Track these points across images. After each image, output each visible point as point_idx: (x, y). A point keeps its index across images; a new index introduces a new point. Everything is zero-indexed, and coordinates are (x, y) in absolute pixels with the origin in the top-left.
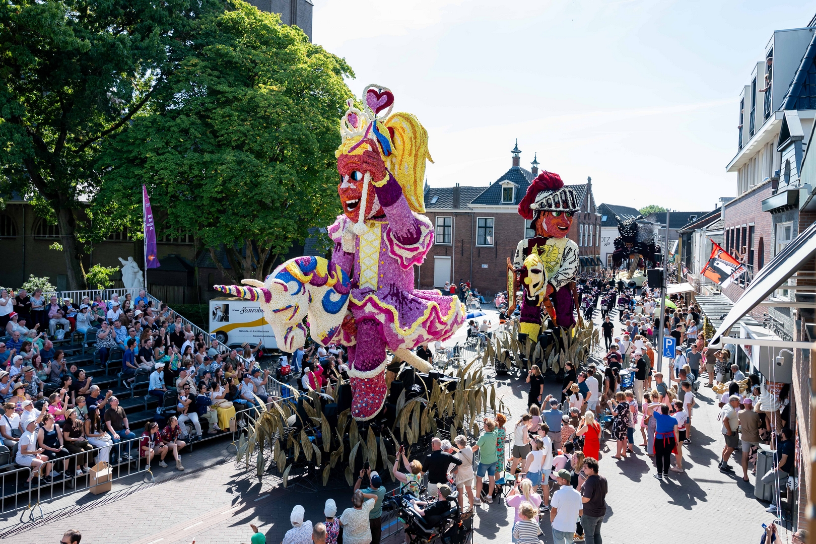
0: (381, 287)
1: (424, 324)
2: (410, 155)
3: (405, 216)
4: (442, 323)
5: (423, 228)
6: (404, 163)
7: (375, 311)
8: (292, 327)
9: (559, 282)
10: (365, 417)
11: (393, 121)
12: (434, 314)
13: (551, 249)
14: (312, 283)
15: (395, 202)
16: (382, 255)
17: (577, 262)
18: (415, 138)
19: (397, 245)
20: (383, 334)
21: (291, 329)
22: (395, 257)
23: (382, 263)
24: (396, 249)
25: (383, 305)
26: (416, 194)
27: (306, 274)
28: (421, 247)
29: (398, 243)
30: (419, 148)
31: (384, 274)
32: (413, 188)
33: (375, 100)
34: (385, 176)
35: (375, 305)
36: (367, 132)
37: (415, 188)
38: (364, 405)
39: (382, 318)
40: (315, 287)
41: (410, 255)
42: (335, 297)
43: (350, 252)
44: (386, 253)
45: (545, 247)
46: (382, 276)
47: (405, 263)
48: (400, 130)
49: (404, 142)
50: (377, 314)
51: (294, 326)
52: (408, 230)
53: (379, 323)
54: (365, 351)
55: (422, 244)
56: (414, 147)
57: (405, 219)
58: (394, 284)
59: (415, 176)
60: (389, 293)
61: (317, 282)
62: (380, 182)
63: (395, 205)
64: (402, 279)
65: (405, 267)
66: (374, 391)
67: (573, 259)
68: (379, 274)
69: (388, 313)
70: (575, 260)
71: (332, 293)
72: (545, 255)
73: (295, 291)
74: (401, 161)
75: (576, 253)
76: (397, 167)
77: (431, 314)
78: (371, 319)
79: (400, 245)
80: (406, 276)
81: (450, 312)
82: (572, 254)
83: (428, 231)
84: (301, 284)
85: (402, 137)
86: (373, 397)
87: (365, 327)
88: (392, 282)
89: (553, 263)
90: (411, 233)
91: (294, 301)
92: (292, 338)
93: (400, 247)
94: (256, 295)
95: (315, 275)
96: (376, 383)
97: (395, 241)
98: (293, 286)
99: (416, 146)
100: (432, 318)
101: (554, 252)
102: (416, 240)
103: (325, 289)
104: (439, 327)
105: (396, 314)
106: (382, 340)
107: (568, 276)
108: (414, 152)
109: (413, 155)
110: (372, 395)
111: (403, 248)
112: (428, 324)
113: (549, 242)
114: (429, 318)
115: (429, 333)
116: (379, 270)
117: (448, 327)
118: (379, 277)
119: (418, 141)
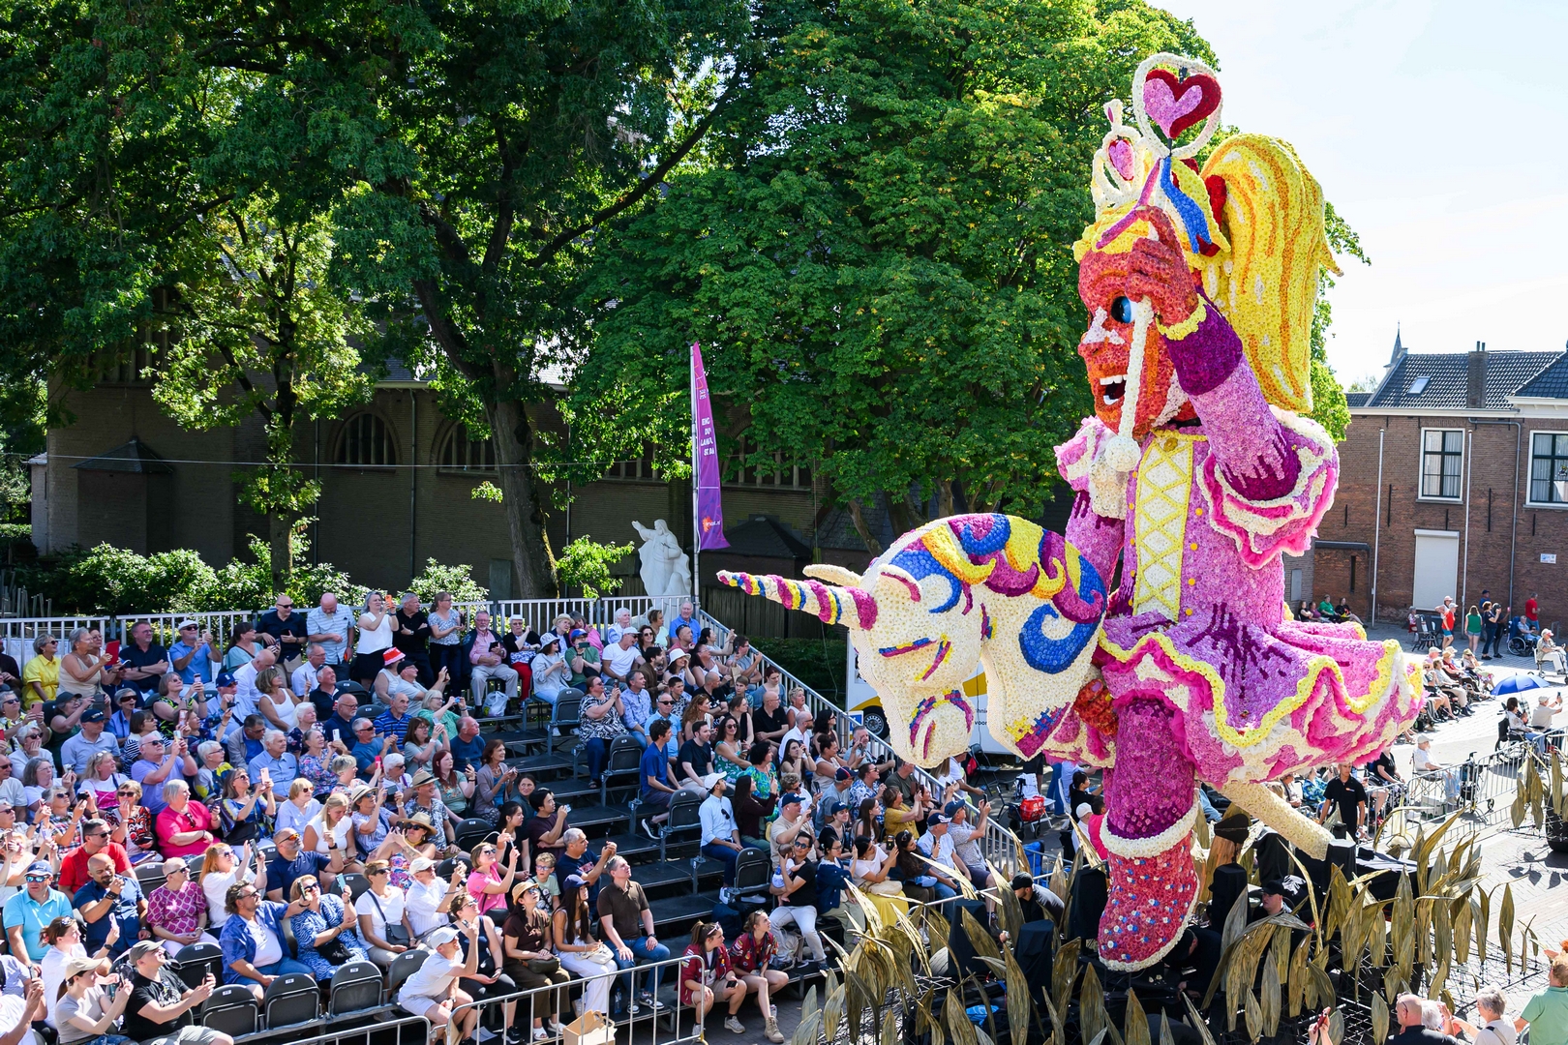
0: (1189, 612)
1: (1297, 716)
2: (1270, 252)
3: (1250, 421)
4: (1348, 715)
5: (1304, 454)
6: (1255, 277)
7: (1163, 677)
8: (932, 697)
10: (1130, 959)
11: (1226, 159)
12: (1324, 690)
14: (993, 584)
15: (1221, 380)
16: (1193, 525)
18: (1285, 205)
19: (1233, 499)
20: (1182, 742)
21: (929, 701)
22: (1227, 532)
23: (1194, 546)
24: (1230, 510)
25: (1186, 662)
26: (1285, 359)
27: (976, 558)
28: (1297, 506)
29: (1234, 493)
30: (1297, 232)
31: (1199, 578)
32: (1278, 344)
33: (1168, 99)
34: (1192, 309)
35: (1164, 662)
36: (1147, 188)
37: (1285, 344)
38: (1130, 928)
39: (1180, 696)
40: (1002, 596)
41: (1267, 527)
42: (1058, 629)
43: (1113, 515)
44: (1203, 520)
46: (1192, 581)
47: (1255, 550)
48: (1244, 183)
49: (1253, 217)
50: (1169, 686)
51: (939, 697)
52: (1261, 458)
53: (1172, 711)
54: (1136, 785)
55: (1303, 498)
56: (1280, 232)
57: (1249, 429)
58: (1224, 605)
59: (1284, 312)
60: (1208, 631)
61: (1008, 584)
62: (1178, 326)
63: (1221, 390)
64: (1247, 593)
65: (1256, 559)
66: (1159, 894)
68: (1184, 578)
69: (1198, 682)
73: (943, 601)
74: (1247, 270)
76: (1234, 285)
77: (1316, 689)
78: (1153, 701)
79: (1240, 498)
80: (1260, 583)
81: (1374, 686)
83: (1320, 461)
84: (961, 585)
85: (1249, 203)
86: (1155, 908)
87: (1136, 720)
88: (1219, 601)
90: (1268, 468)
91: (935, 628)
92: (932, 729)
93: (1240, 505)
95: (1001, 564)
96: (1165, 872)
97: (1227, 489)
98: (937, 588)
99: (1286, 227)
100: (1319, 702)
102: (1287, 487)
103: (1028, 604)
104: (1342, 726)
105: (1219, 688)
106: (1181, 757)
108: (1281, 244)
109: (1278, 253)
110: (1152, 902)
111: (1249, 509)
112: (1309, 717)
114: (1311, 699)
115: (1312, 740)
116: (1184, 566)
117: (1369, 728)
118: (1184, 586)
119: (1295, 214)
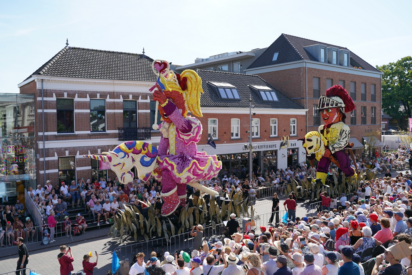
0: (177, 154)
2: (195, 90)
4: (200, 170)
6: (192, 94)
7: (167, 165)
8: (125, 173)
9: (334, 149)
10: (165, 214)
11: (186, 74)
13: (333, 130)
14: (133, 153)
16: (176, 138)
17: (347, 138)
18: (197, 82)
19: (181, 133)
21: (124, 174)
22: (181, 139)
23: (177, 142)
24: (180, 135)
25: (170, 162)
27: (129, 149)
28: (191, 134)
29: (181, 132)
31: (178, 148)
33: (159, 67)
34: (165, 101)
35: (167, 162)
38: (165, 209)
39: (170, 168)
40: (135, 155)
41: (188, 138)
42: (147, 159)
43: (167, 138)
45: (330, 129)
48: (190, 78)
49: (192, 84)
50: (168, 166)
51: (126, 172)
52: (182, 126)
54: (165, 184)
55: (193, 133)
56: (196, 86)
57: (179, 121)
58: (182, 152)
59: (197, 100)
60: (178, 157)
61: (137, 152)
64: (186, 150)
66: (170, 203)
67: (345, 136)
68: (176, 148)
69: (172, 165)
70: (346, 137)
71: (145, 157)
72: (330, 134)
73: (123, 156)
74: (191, 93)
75: (347, 133)
79: (182, 133)
82: (344, 133)
84: (126, 153)
85: (191, 81)
86: (169, 205)
88: (181, 152)
89: (334, 138)
90: (184, 127)
91: (122, 161)
92: (124, 178)
93: (182, 134)
94: (104, 159)
95: (134, 149)
96: (171, 199)
98: (122, 154)
99: (197, 86)
100: (193, 168)
101: (335, 132)
103: (141, 155)
104: (200, 172)
105: (175, 166)
106: (172, 179)
107: (340, 146)
108: (196, 88)
109: (196, 90)
110: (169, 204)
111: (184, 135)
113: (332, 126)
114: (191, 167)
115: (194, 175)
118: (176, 149)
119: (198, 83)
